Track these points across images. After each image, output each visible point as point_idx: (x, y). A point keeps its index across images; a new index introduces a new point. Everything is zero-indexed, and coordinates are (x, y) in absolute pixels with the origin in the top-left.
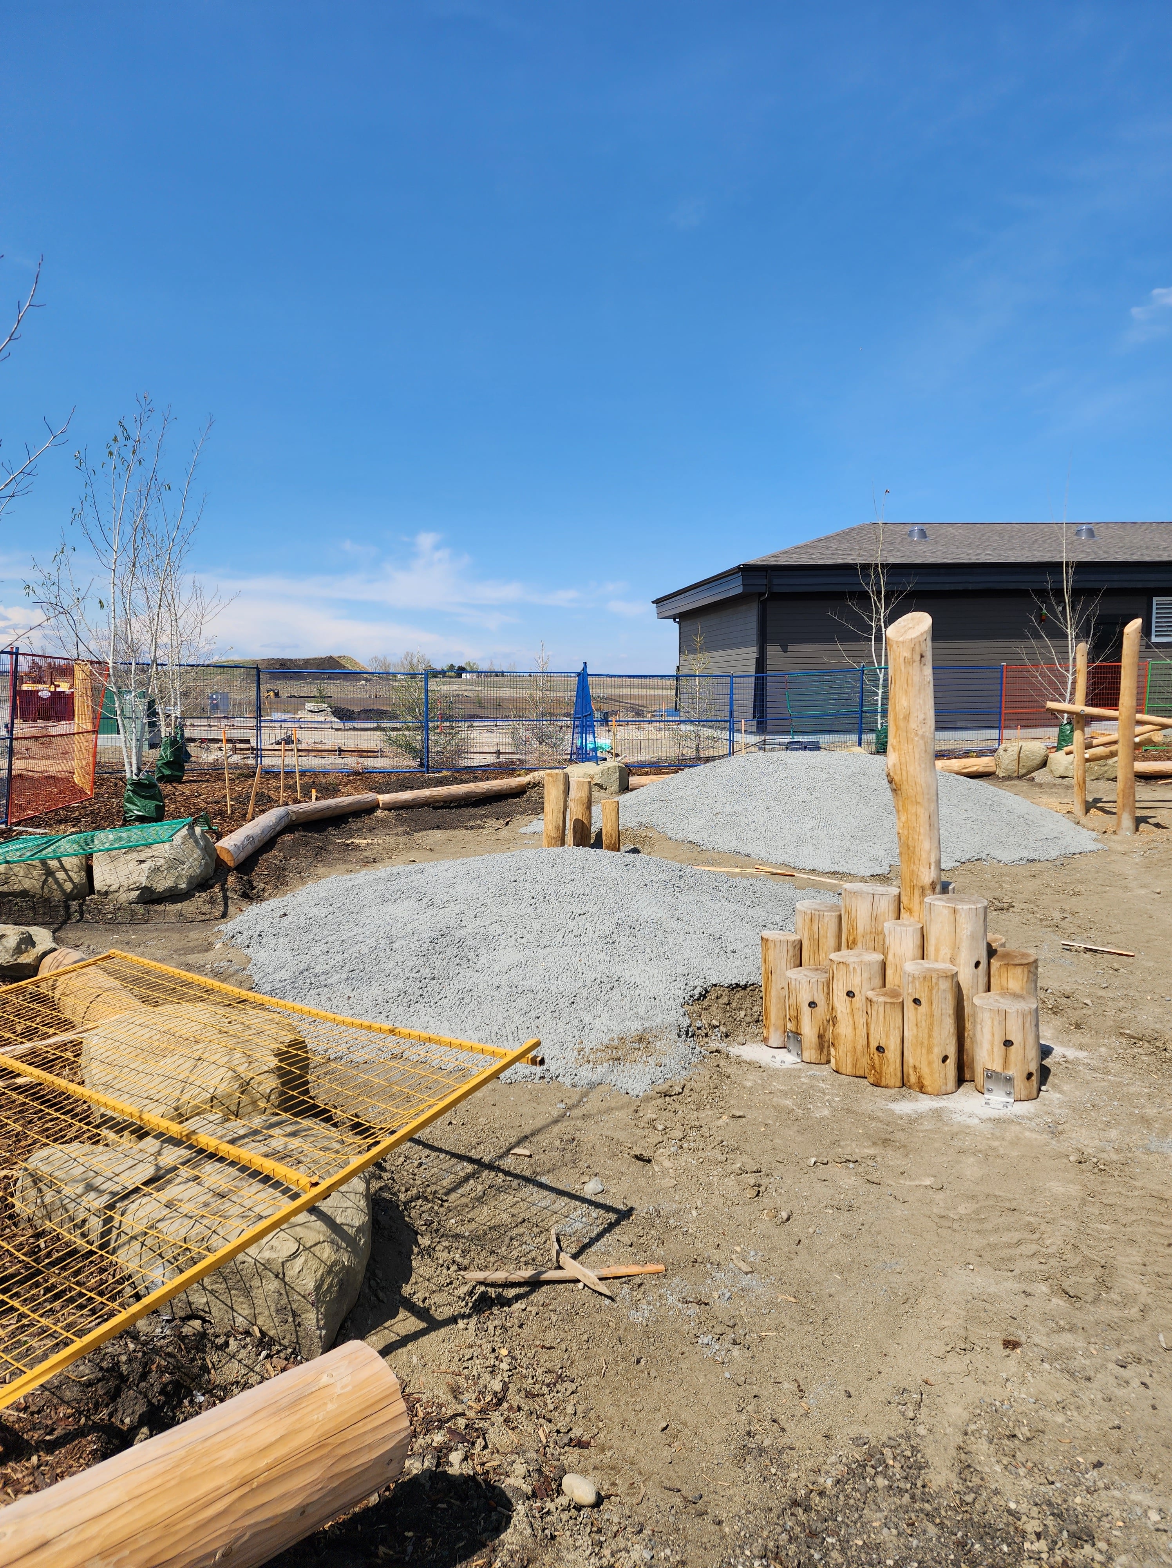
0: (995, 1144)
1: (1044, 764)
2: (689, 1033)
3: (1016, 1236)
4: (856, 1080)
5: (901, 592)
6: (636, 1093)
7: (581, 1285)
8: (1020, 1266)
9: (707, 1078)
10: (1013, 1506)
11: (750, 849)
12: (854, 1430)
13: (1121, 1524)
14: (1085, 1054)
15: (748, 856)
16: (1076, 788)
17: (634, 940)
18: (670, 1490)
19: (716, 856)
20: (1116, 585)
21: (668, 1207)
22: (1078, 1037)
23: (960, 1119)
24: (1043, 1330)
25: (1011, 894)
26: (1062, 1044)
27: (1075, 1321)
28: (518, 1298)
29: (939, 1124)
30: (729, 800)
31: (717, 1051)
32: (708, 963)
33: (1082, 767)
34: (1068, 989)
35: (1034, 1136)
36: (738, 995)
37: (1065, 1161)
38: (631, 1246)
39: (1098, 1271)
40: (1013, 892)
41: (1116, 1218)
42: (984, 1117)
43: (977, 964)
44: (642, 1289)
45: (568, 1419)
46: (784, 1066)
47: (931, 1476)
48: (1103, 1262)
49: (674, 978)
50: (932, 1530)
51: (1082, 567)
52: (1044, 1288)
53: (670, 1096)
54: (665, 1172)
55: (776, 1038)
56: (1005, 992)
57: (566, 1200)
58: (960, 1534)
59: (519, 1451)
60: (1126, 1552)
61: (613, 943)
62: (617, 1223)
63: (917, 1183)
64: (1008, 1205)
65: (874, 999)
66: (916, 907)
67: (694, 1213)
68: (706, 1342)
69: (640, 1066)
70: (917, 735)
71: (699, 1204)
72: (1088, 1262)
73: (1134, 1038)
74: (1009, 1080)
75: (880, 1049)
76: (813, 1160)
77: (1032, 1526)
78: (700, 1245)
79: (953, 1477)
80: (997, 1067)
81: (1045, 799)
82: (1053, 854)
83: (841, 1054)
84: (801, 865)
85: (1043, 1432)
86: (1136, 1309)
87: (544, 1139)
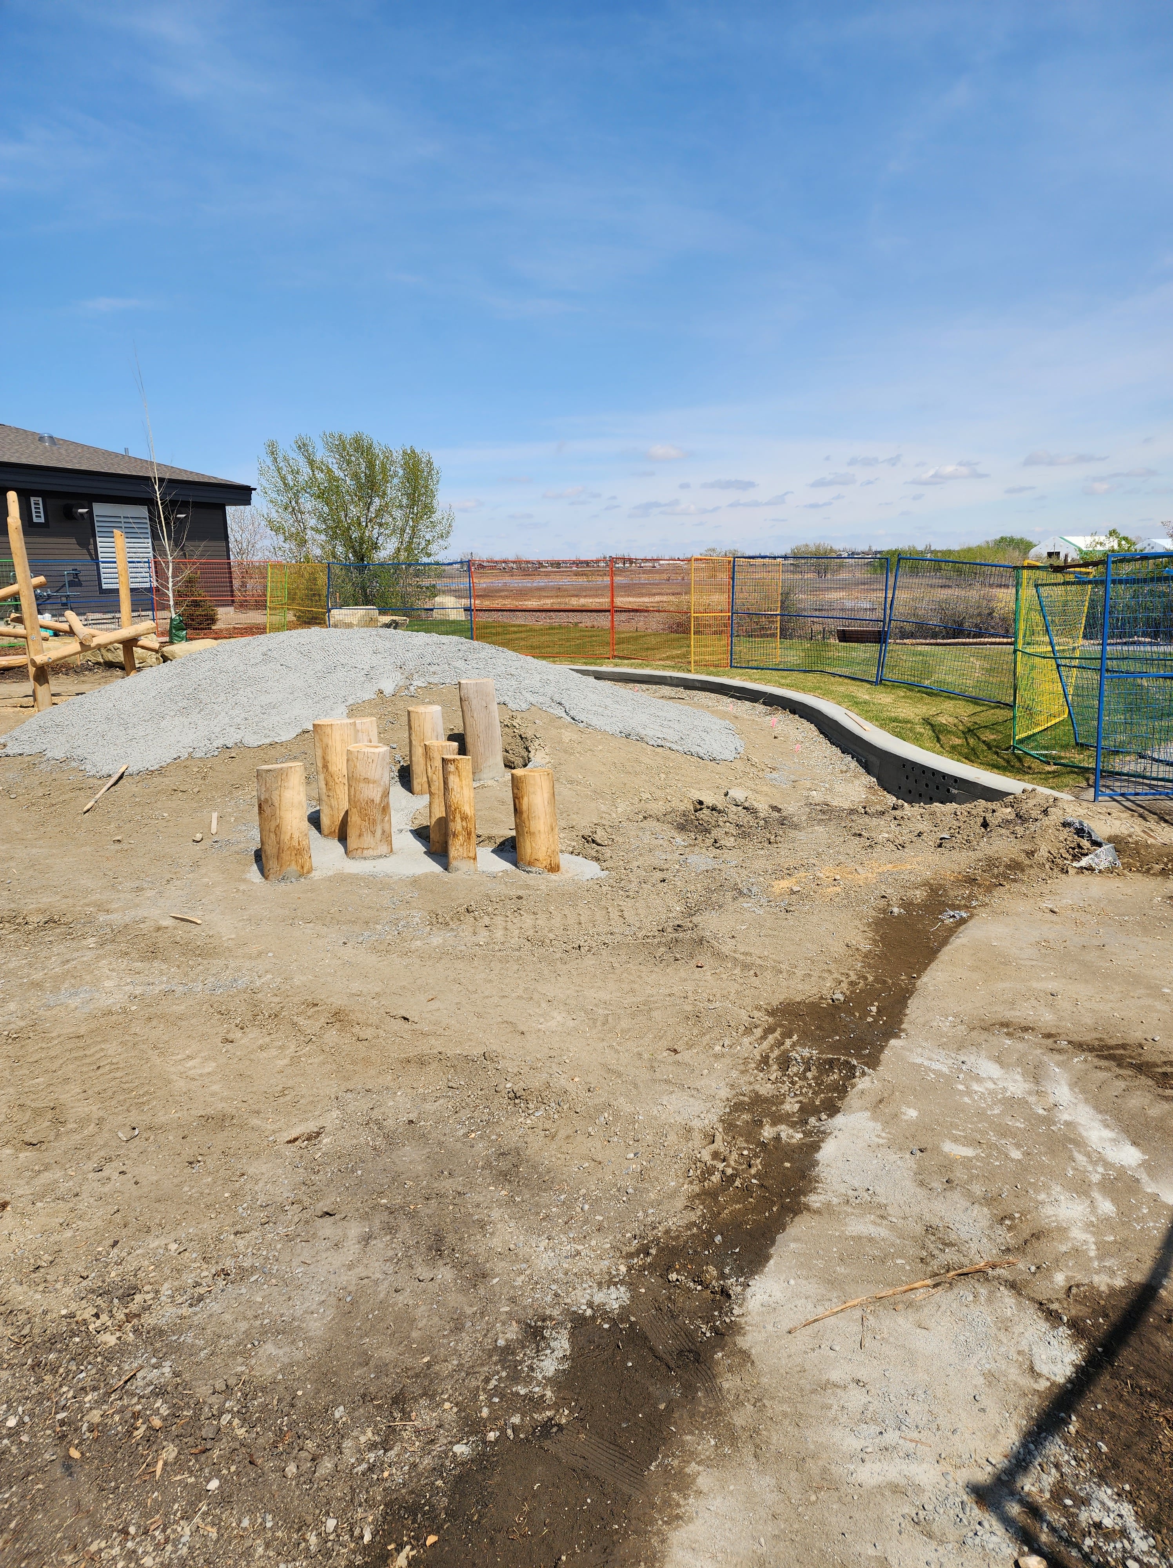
10: (64, 1312)
13: (153, 1267)
24: (22, 1182)
27: (47, 1161)
39: (50, 1115)
41: (45, 1069)
48: (50, 1106)
60: (165, 1280)
72: (38, 1112)
77: (88, 1313)
85: (60, 1251)
86: (93, 1125)
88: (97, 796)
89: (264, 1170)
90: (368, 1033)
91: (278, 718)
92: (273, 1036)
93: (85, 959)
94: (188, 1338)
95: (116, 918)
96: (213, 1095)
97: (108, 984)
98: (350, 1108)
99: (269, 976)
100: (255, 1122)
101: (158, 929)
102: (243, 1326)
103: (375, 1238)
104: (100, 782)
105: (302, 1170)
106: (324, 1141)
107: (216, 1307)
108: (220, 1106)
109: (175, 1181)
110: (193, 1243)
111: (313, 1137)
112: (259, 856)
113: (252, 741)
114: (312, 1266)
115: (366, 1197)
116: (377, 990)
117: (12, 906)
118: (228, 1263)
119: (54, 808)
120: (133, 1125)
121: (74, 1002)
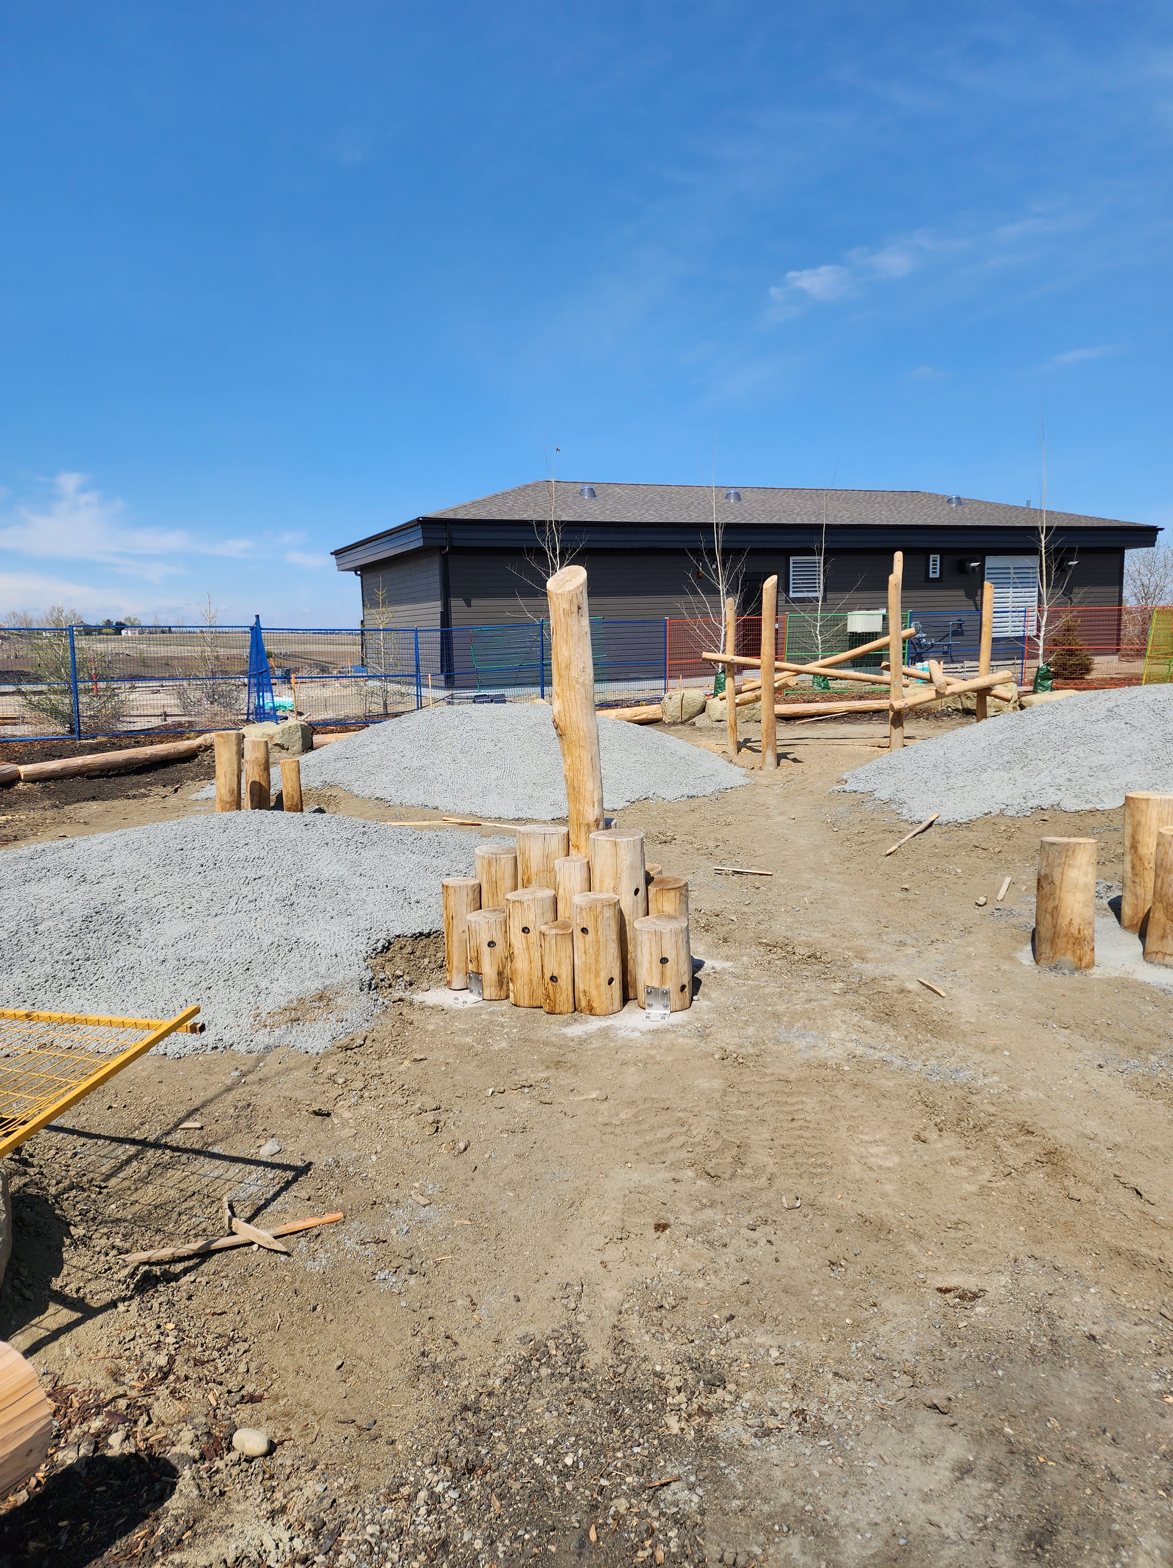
0: (654, 1052)
1: (703, 710)
2: (372, 986)
3: (668, 1131)
4: (533, 1010)
5: (574, 550)
6: (315, 1051)
7: (255, 1247)
8: (670, 1158)
9: (389, 1027)
10: (658, 1368)
11: (437, 801)
12: (520, 1332)
13: (747, 1365)
14: (731, 964)
15: (436, 808)
16: (729, 730)
17: (314, 900)
18: (344, 1423)
19: (403, 810)
20: (760, 546)
21: (346, 1156)
22: (725, 950)
23: (624, 1034)
24: (689, 1210)
25: (673, 828)
26: (712, 957)
27: (715, 1197)
28: (186, 1271)
29: (606, 1041)
30: (416, 754)
31: (400, 1000)
32: (392, 915)
33: (733, 711)
34: (718, 908)
35: (686, 1041)
36: (422, 944)
37: (711, 1059)
38: (309, 1200)
39: (735, 1151)
40: (675, 826)
41: (750, 1103)
42: (645, 1030)
43: (636, 892)
44: (320, 1239)
45: (240, 1378)
46: (466, 1006)
47: (589, 1357)
48: (738, 1143)
49: (356, 934)
50: (589, 1405)
51: (730, 528)
52: (690, 1173)
53: (352, 1049)
54: (344, 1124)
55: (458, 980)
56: (662, 915)
57: (241, 1166)
58: (613, 1403)
59: (185, 1419)
60: (751, 1388)
61: (292, 905)
62: (295, 1179)
63: (585, 1097)
64: (662, 1105)
65: (547, 932)
66: (582, 843)
67: (374, 1158)
68: (383, 1277)
69: (320, 1024)
70: (577, 682)
71: (379, 1149)
72: (726, 1145)
73: (770, 946)
74: (666, 994)
75: (553, 979)
76: (491, 1091)
77: (674, 1383)
78: (379, 1187)
79: (608, 1354)
80: (655, 984)
81: (704, 741)
82: (709, 790)
83: (519, 989)
84: (485, 814)
85: (686, 1298)
86: (765, 1179)
87: (216, 1109)
88: (902, 841)
89: (899, 1312)
90: (1084, 1193)
91: (1106, 783)
92: (969, 1152)
93: (825, 1003)
94: (733, 1473)
95: (869, 969)
96: (884, 1195)
97: (835, 1035)
98: (1025, 1282)
99: (996, 1078)
100: (912, 1247)
101: (902, 991)
102: (785, 1496)
103: (975, 1477)
104: (910, 827)
105: (938, 1333)
106: (978, 1309)
107: (775, 1454)
108: (886, 1211)
109: (811, 1277)
110: (793, 1360)
111: (970, 1297)
112: (1034, 937)
113: (1071, 804)
114: (887, 1468)
115: (993, 1411)
116: (1119, 1139)
117: (789, 934)
118: (812, 1407)
119: (863, 846)
120: (799, 1195)
121: (800, 1044)
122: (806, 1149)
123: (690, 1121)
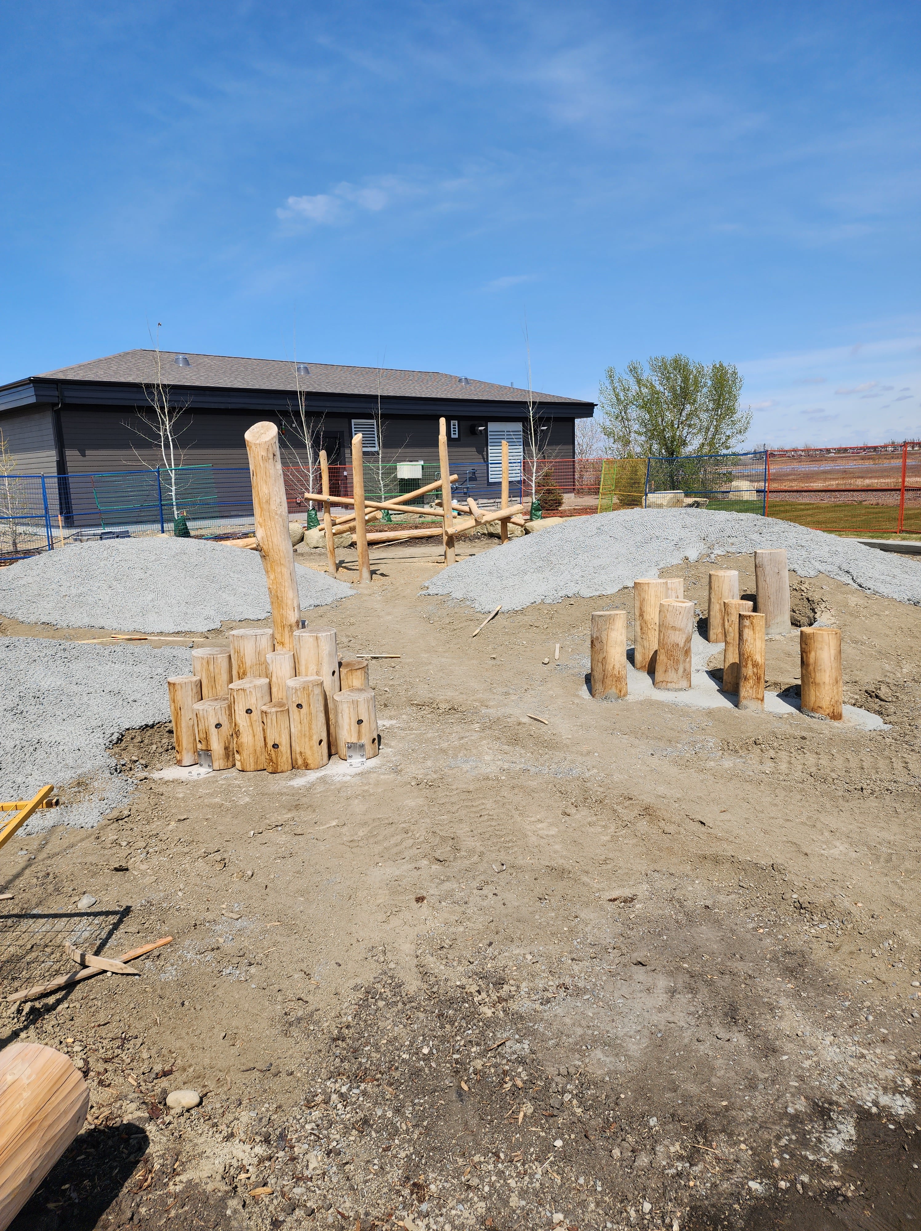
0: (366, 788)
1: (302, 539)
2: (118, 770)
3: (399, 838)
4: (259, 772)
5: (181, 409)
6: (90, 825)
7: (109, 974)
8: (407, 854)
9: (146, 799)
10: (458, 983)
12: (351, 984)
13: (515, 968)
14: (395, 721)
16: (329, 554)
17: (41, 707)
18: (248, 1071)
21: (156, 897)
23: (338, 779)
24: (433, 885)
28: (58, 1001)
29: (327, 786)
31: (146, 778)
32: (117, 713)
35: (386, 777)
36: (148, 734)
37: (409, 786)
38: (139, 932)
39: (450, 842)
41: (448, 810)
42: (353, 774)
43: (334, 673)
44: (162, 957)
46: (201, 777)
49: (91, 731)
50: (422, 1016)
52: (425, 862)
53: (122, 819)
54: (144, 874)
55: (187, 758)
56: (351, 690)
57: (65, 919)
58: (437, 1010)
61: (21, 713)
62: (120, 921)
63: (328, 826)
64: (386, 821)
65: (268, 711)
66: (287, 640)
67: (180, 894)
68: (228, 972)
69: (86, 804)
71: (182, 886)
72: (443, 839)
73: (419, 705)
74: (362, 746)
75: (275, 746)
76: (252, 832)
77: (473, 989)
78: (194, 914)
79: (420, 983)
80: (353, 740)
81: (308, 564)
83: (244, 757)
85: (456, 939)
87: (21, 883)
88: (482, 626)
102: (579, 1031)
107: (559, 1011)
117: (431, 695)
121: (466, 767)
122: (497, 833)
123: (412, 828)
